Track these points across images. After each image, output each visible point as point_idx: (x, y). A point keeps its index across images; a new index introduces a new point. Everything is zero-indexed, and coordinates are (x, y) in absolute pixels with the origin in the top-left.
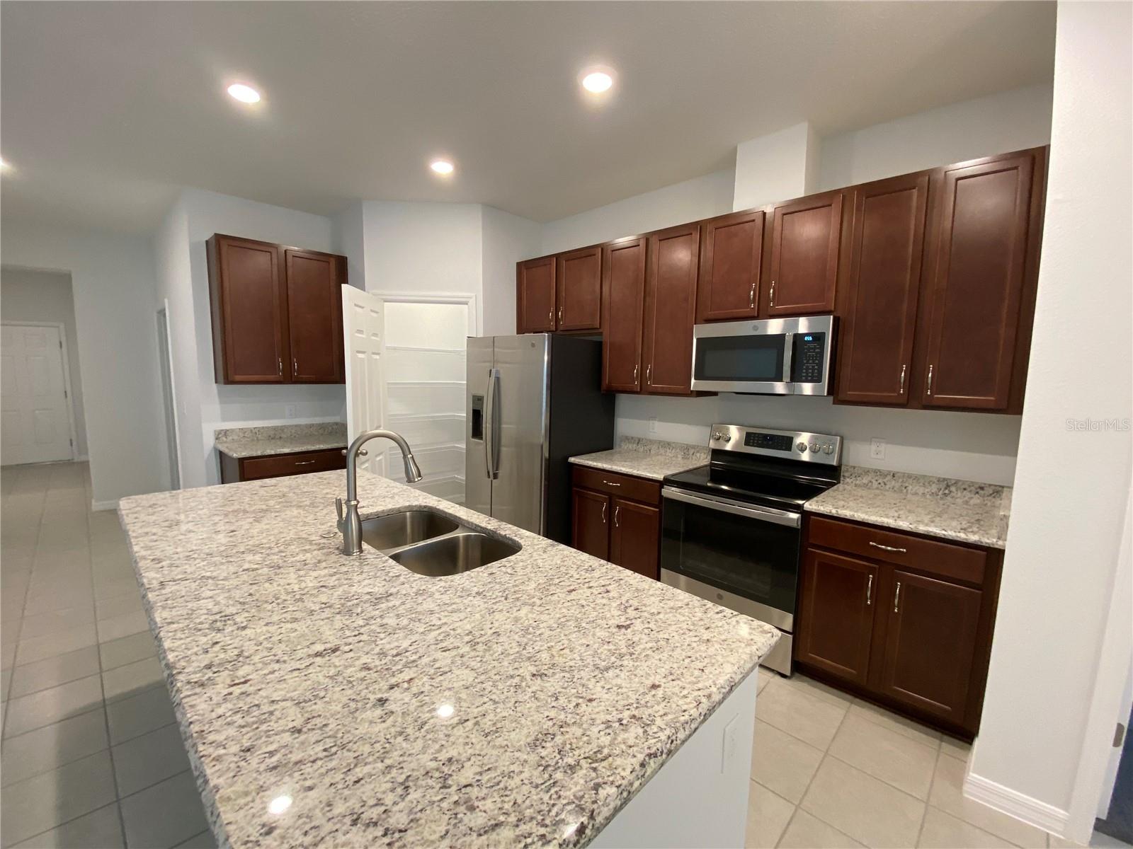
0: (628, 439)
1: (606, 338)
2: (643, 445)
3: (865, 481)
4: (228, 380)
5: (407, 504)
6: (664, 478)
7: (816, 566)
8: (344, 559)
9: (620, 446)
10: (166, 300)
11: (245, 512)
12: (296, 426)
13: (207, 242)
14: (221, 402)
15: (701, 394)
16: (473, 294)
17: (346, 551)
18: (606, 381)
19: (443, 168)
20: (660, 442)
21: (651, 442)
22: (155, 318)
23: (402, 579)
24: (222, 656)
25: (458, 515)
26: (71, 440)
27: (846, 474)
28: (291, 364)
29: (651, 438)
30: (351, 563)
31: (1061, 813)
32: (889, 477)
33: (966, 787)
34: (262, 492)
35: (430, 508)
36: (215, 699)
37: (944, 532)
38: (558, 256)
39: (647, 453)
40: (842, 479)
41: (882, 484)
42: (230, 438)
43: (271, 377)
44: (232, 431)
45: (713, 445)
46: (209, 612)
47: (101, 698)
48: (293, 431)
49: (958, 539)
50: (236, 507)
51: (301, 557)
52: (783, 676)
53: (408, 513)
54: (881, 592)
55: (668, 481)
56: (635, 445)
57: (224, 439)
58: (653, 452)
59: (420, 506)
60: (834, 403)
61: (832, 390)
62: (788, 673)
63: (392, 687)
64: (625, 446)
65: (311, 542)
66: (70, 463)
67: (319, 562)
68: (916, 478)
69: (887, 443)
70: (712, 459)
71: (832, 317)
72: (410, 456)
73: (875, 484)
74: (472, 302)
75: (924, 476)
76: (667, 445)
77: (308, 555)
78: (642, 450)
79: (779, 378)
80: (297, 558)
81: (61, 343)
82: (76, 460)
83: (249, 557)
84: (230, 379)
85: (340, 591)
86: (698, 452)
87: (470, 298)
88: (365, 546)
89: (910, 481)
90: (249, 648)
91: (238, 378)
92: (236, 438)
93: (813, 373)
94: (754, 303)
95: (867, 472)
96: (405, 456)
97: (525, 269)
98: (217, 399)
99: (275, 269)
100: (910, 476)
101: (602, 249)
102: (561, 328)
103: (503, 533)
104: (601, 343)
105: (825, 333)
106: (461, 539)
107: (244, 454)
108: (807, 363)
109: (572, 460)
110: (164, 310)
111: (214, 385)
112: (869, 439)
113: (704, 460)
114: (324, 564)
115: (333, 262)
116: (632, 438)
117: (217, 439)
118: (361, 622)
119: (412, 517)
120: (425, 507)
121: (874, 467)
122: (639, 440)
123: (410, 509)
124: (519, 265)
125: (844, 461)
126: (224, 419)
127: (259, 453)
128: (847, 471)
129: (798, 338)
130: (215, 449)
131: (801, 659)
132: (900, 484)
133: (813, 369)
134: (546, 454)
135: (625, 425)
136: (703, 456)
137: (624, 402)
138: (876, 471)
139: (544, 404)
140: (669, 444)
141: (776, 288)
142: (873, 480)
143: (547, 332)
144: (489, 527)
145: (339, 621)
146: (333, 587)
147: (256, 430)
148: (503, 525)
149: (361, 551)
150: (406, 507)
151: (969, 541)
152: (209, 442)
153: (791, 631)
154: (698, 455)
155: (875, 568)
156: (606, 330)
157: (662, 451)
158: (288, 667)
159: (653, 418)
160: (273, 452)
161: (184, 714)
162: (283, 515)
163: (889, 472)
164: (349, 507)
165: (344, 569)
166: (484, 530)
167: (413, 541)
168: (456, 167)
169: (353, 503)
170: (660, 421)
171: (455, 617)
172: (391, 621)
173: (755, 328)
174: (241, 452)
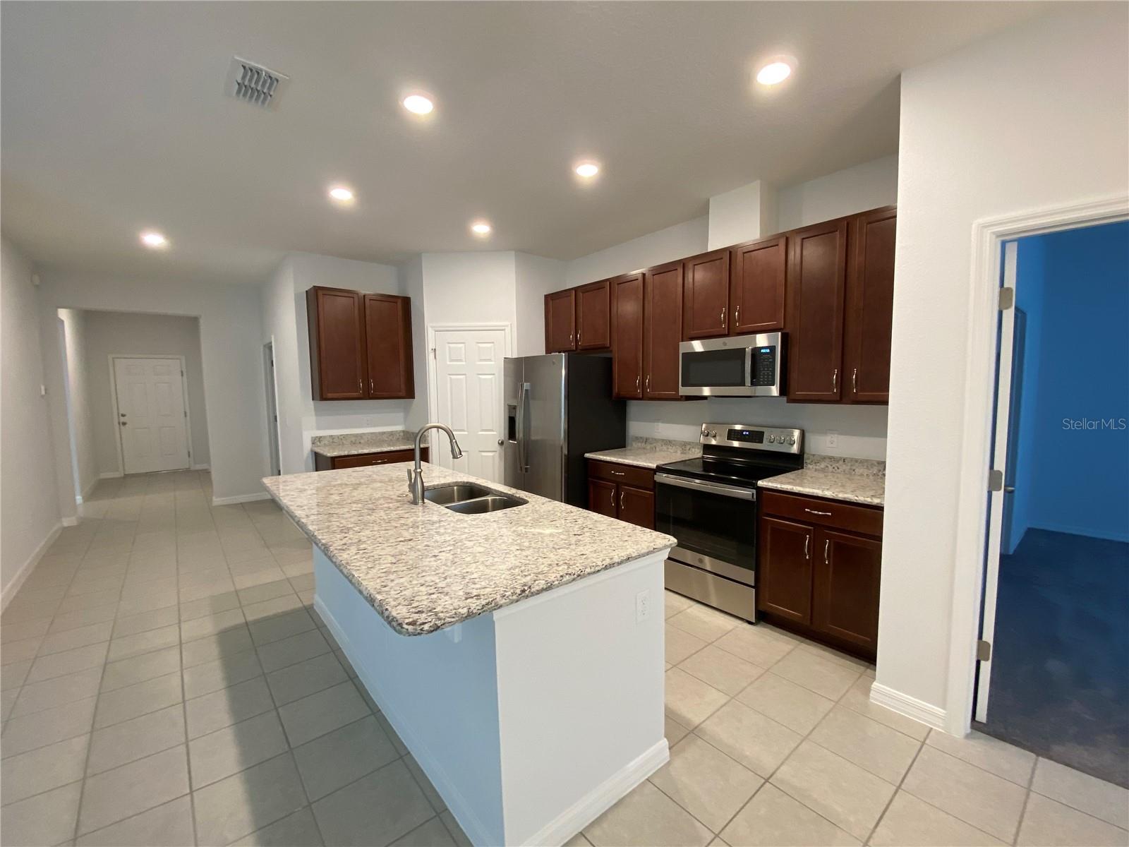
0: (637, 439)
1: (616, 356)
2: (649, 443)
3: (823, 466)
4: (323, 398)
5: (455, 481)
6: (657, 466)
7: (769, 531)
8: (413, 506)
9: (632, 445)
10: (273, 337)
11: (346, 485)
12: (372, 433)
13: (307, 291)
14: (316, 415)
15: (689, 398)
16: (509, 323)
17: (415, 502)
18: (616, 390)
19: (481, 229)
20: (663, 440)
21: (656, 440)
22: (262, 350)
23: (449, 515)
24: (350, 541)
25: (489, 486)
26: (189, 452)
27: (808, 461)
28: (369, 384)
29: (656, 437)
30: (419, 508)
31: (939, 711)
32: (841, 462)
33: (872, 694)
34: (355, 474)
35: (471, 483)
36: (351, 554)
37: (856, 498)
38: (576, 289)
39: (654, 450)
40: (805, 465)
41: (836, 468)
42: (322, 443)
43: (355, 394)
44: (325, 437)
45: (702, 440)
46: (338, 526)
47: (244, 621)
48: (369, 437)
49: (866, 503)
50: (339, 482)
51: (386, 505)
52: (750, 623)
53: (455, 488)
54: (816, 548)
55: (660, 469)
56: (643, 444)
57: (318, 443)
58: (657, 449)
59: (464, 482)
60: (788, 402)
61: (784, 391)
62: (753, 620)
63: (441, 552)
64: (635, 445)
65: (392, 499)
66: (187, 472)
67: (398, 507)
68: (862, 462)
69: (839, 434)
70: (704, 454)
71: (780, 333)
72: (454, 441)
73: (830, 468)
74: (508, 330)
75: (867, 461)
76: (668, 443)
77: (391, 505)
78: (648, 447)
79: (743, 384)
80: (384, 506)
81: (182, 372)
82: (192, 468)
83: (355, 505)
84: (324, 397)
85: (412, 519)
86: (693, 448)
87: (507, 326)
88: (426, 501)
89: (857, 464)
90: (364, 539)
91: (330, 395)
92: (326, 442)
93: (768, 378)
94: (725, 323)
95: (824, 458)
96: (451, 441)
97: (552, 300)
98: (313, 412)
99: (356, 312)
100: (856, 461)
101: (610, 283)
102: (580, 348)
103: (518, 496)
104: (611, 359)
105: (775, 347)
106: (490, 501)
107: (335, 454)
108: (764, 370)
109: (587, 455)
110: (271, 343)
111: (312, 402)
112: (825, 431)
113: (697, 453)
114: (401, 509)
115: (399, 302)
116: (641, 438)
117: (313, 444)
118: (424, 531)
119: (458, 490)
120: (467, 483)
121: (830, 455)
122: (646, 439)
123: (457, 484)
124: (547, 297)
125: (807, 450)
126: (319, 428)
127: (346, 453)
128: (809, 459)
129: (756, 351)
130: (312, 451)
131: (761, 608)
132: (849, 467)
133: (768, 375)
134: (565, 452)
135: (636, 427)
136: (697, 451)
137: (634, 408)
138: (830, 458)
139: (563, 410)
140: (670, 441)
141: (741, 311)
142: (828, 465)
143: (564, 352)
144: (509, 493)
145: (411, 530)
146: (407, 518)
147: (342, 437)
148: (520, 491)
149: (424, 503)
150: (453, 483)
151: (873, 504)
152: (307, 446)
153: (753, 585)
154: (693, 450)
155: (810, 529)
156: (615, 348)
157: (665, 448)
158: (386, 545)
159: (658, 420)
160: (356, 453)
161: (337, 558)
162: (371, 486)
163: (841, 458)
164: (416, 473)
165: (412, 511)
166: (506, 495)
167: (459, 501)
168: (492, 227)
169: (419, 470)
170: (663, 422)
171: (478, 530)
172: (442, 530)
173: (725, 344)
174: (333, 452)
